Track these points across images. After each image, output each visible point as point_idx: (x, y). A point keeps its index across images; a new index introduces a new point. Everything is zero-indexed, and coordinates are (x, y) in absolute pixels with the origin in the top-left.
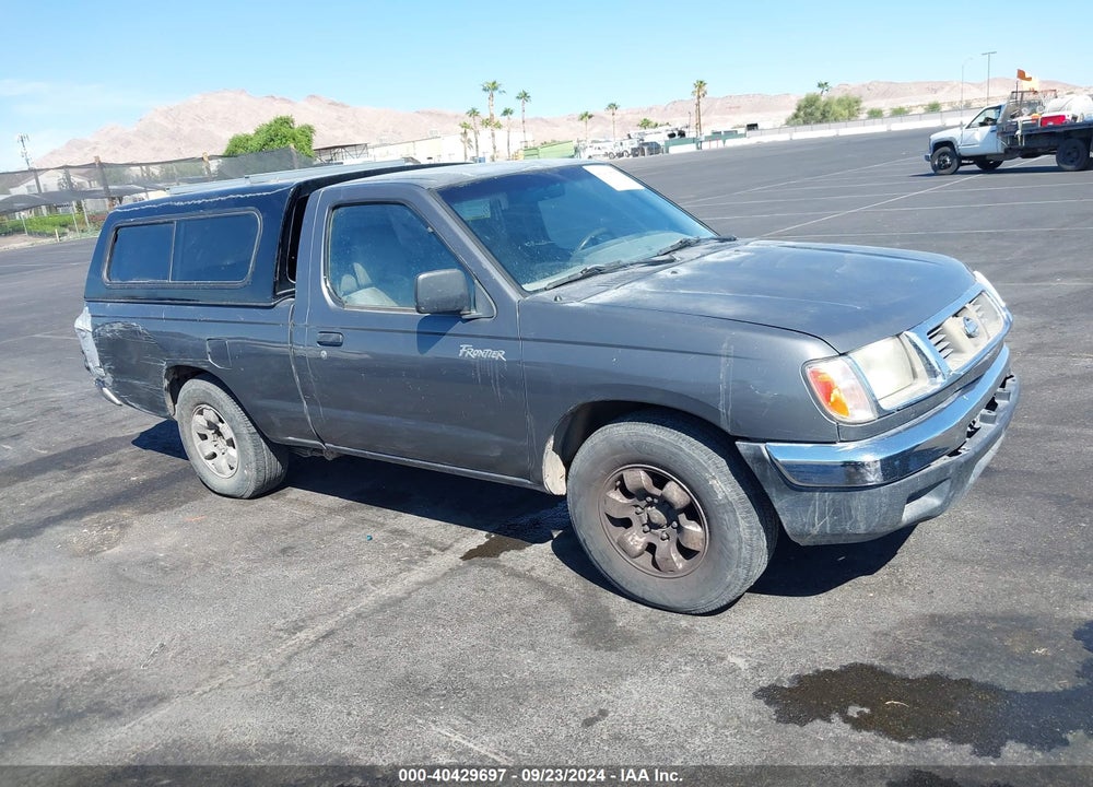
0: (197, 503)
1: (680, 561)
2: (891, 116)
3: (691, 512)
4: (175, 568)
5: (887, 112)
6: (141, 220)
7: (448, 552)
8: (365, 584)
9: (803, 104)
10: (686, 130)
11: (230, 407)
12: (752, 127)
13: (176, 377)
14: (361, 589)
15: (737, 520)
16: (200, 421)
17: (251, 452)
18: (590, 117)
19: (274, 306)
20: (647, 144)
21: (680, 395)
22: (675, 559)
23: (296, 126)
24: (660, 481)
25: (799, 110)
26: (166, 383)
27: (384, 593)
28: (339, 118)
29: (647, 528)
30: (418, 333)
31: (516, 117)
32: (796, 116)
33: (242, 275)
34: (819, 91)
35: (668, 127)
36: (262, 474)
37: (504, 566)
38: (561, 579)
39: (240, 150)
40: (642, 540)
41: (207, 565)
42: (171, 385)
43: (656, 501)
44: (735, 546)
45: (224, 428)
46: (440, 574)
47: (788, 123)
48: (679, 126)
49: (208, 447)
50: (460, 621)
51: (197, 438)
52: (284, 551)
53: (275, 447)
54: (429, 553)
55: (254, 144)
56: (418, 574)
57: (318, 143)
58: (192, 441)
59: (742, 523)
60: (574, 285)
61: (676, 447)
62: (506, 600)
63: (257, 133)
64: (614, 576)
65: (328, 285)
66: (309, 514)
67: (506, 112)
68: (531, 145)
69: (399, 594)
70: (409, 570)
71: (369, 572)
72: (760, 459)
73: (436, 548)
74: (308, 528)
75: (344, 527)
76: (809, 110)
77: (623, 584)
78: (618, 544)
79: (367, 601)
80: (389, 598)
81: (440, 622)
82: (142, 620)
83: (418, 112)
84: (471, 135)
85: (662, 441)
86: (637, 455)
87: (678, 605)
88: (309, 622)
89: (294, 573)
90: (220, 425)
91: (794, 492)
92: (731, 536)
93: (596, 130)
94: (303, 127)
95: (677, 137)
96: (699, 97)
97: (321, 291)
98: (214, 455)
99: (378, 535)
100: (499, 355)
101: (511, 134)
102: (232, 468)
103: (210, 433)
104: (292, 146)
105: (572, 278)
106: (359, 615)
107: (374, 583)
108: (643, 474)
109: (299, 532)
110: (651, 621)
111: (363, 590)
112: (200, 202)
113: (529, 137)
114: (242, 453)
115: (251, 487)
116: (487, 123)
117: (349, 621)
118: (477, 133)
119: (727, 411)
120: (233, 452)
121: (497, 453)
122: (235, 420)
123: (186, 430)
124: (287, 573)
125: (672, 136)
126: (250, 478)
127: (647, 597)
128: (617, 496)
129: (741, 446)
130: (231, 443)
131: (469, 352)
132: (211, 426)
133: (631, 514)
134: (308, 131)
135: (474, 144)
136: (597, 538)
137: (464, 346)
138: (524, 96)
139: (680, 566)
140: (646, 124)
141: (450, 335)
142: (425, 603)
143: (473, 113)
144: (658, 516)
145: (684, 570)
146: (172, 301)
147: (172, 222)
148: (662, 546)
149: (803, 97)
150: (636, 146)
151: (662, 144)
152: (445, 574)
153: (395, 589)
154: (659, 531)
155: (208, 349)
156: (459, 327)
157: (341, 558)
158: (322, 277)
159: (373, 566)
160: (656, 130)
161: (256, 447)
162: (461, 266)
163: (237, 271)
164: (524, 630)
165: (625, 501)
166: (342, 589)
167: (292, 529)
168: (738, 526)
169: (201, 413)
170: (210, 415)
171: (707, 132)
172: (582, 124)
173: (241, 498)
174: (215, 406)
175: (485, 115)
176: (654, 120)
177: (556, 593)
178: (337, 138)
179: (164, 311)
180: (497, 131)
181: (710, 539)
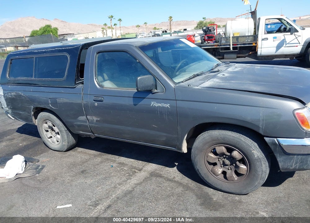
0: (46, 154)
1: (236, 177)
2: (222, 27)
3: (242, 161)
4: (44, 180)
5: (222, 26)
6: (21, 57)
7: (142, 171)
8: (116, 185)
9: (199, 23)
10: (167, 30)
11: (58, 121)
12: (185, 30)
13: (36, 111)
14: (115, 187)
15: (262, 164)
16: (46, 126)
17: (66, 137)
18: (139, 26)
19: (75, 87)
20: (156, 34)
21: (244, 121)
22: (234, 177)
23: (52, 28)
24: (230, 150)
25: (198, 25)
26: (33, 113)
27: (124, 189)
28: (64, 26)
29: (222, 166)
30: (133, 97)
31: (118, 26)
32: (197, 27)
33: (63, 76)
34: (203, 20)
35: (162, 30)
36: (70, 144)
37: (164, 177)
38: (186, 182)
39: (35, 35)
40: (221, 170)
41: (56, 179)
42: (34, 113)
43: (227, 157)
44: (260, 173)
45: (55, 128)
46: (142, 181)
47: (195, 29)
48: (165, 29)
49: (49, 134)
50: (156, 200)
51: (44, 131)
52: (83, 172)
53: (73, 135)
54: (135, 172)
55: (39, 33)
56: (134, 181)
57: (59, 33)
58: (43, 132)
59: (263, 165)
60: (191, 80)
61: (239, 139)
62: (170, 191)
63: (40, 29)
64: (210, 182)
65: (97, 80)
66: (87, 157)
67: (115, 25)
68: (123, 34)
69: (130, 189)
70: (131, 179)
71: (116, 180)
72: (275, 144)
73: (137, 170)
74: (89, 162)
75: (101, 162)
76: (201, 25)
77: (213, 185)
78: (211, 171)
79: (119, 192)
80: (127, 190)
81: (149, 200)
82: (36, 203)
83: (88, 24)
84: (105, 31)
85: (234, 137)
86: (223, 141)
87: (234, 192)
88: (100, 202)
89: (89, 181)
90: (53, 127)
91: (286, 156)
92: (259, 170)
93: (140, 30)
94: (55, 28)
95: (165, 32)
96: (170, 21)
97: (94, 82)
98: (51, 137)
99: (115, 165)
100: (168, 105)
101: (117, 31)
102: (58, 141)
103: (49, 130)
104: (51, 34)
105: (190, 78)
106: (118, 198)
107: (120, 184)
108: (224, 148)
109: (86, 164)
110: (225, 198)
111: (116, 187)
112: (44, 50)
113: (122, 32)
114: (62, 137)
115: (66, 148)
116: (109, 28)
117: (115, 201)
118: (106, 31)
119: (263, 127)
120: (59, 136)
121: (164, 139)
122: (59, 126)
123: (41, 128)
124: (86, 181)
125: (163, 32)
126: (66, 145)
127: (223, 189)
128: (212, 155)
129: (267, 139)
130: (58, 133)
131: (155, 104)
132: (50, 127)
133: (217, 161)
134: (56, 29)
135: (106, 34)
136: (203, 168)
137: (153, 102)
138: (120, 20)
139: (236, 179)
140: (155, 28)
141: (147, 98)
142: (141, 193)
143: (105, 25)
144: (227, 162)
145: (237, 180)
146: (35, 85)
147: (33, 58)
148: (229, 172)
149: (199, 22)
150: (153, 35)
151: (160, 34)
152: (144, 180)
153: (127, 187)
154: (227, 167)
155: (50, 102)
156: (150, 95)
157: (104, 175)
158: (94, 77)
159: (117, 177)
160: (158, 30)
161: (67, 135)
162: (151, 74)
163: (61, 75)
164: (181, 203)
165: (215, 157)
166: (108, 187)
167: (83, 163)
168: (262, 166)
169: (46, 123)
170: (50, 124)
171: (173, 31)
172: (137, 28)
173: (62, 151)
174: (52, 121)
175: (109, 25)
176: (157, 28)
177: (187, 188)
178: (64, 32)
179: (32, 88)
180: (113, 30)
181: (249, 171)
